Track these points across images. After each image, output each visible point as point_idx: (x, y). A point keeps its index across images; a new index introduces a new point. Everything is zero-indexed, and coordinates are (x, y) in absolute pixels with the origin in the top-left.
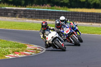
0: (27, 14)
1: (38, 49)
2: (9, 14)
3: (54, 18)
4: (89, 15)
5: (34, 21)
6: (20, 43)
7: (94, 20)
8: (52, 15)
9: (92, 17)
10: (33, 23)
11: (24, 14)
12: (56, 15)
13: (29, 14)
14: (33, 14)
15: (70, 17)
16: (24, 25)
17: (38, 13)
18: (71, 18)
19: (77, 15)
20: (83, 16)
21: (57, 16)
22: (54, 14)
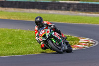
0: (80, 7)
1: (90, 42)
2: (63, 8)
5: (88, 14)
6: (73, 37)
10: (86, 16)
11: (78, 7)
13: (82, 7)
16: (77, 18)
17: (91, 6)
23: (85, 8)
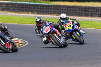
0: (9, 7)
3: (36, 11)
4: (71, 9)
5: (17, 14)
7: (77, 13)
8: (34, 8)
9: (75, 10)
10: (16, 16)
11: (6, 7)
12: (38, 8)
13: (11, 7)
14: (15, 7)
15: (53, 10)
16: (7, 18)
17: (21, 6)
18: (54, 12)
19: (59, 8)
20: (65, 10)
21: (39, 10)
22: (37, 7)
23: (14, 8)
